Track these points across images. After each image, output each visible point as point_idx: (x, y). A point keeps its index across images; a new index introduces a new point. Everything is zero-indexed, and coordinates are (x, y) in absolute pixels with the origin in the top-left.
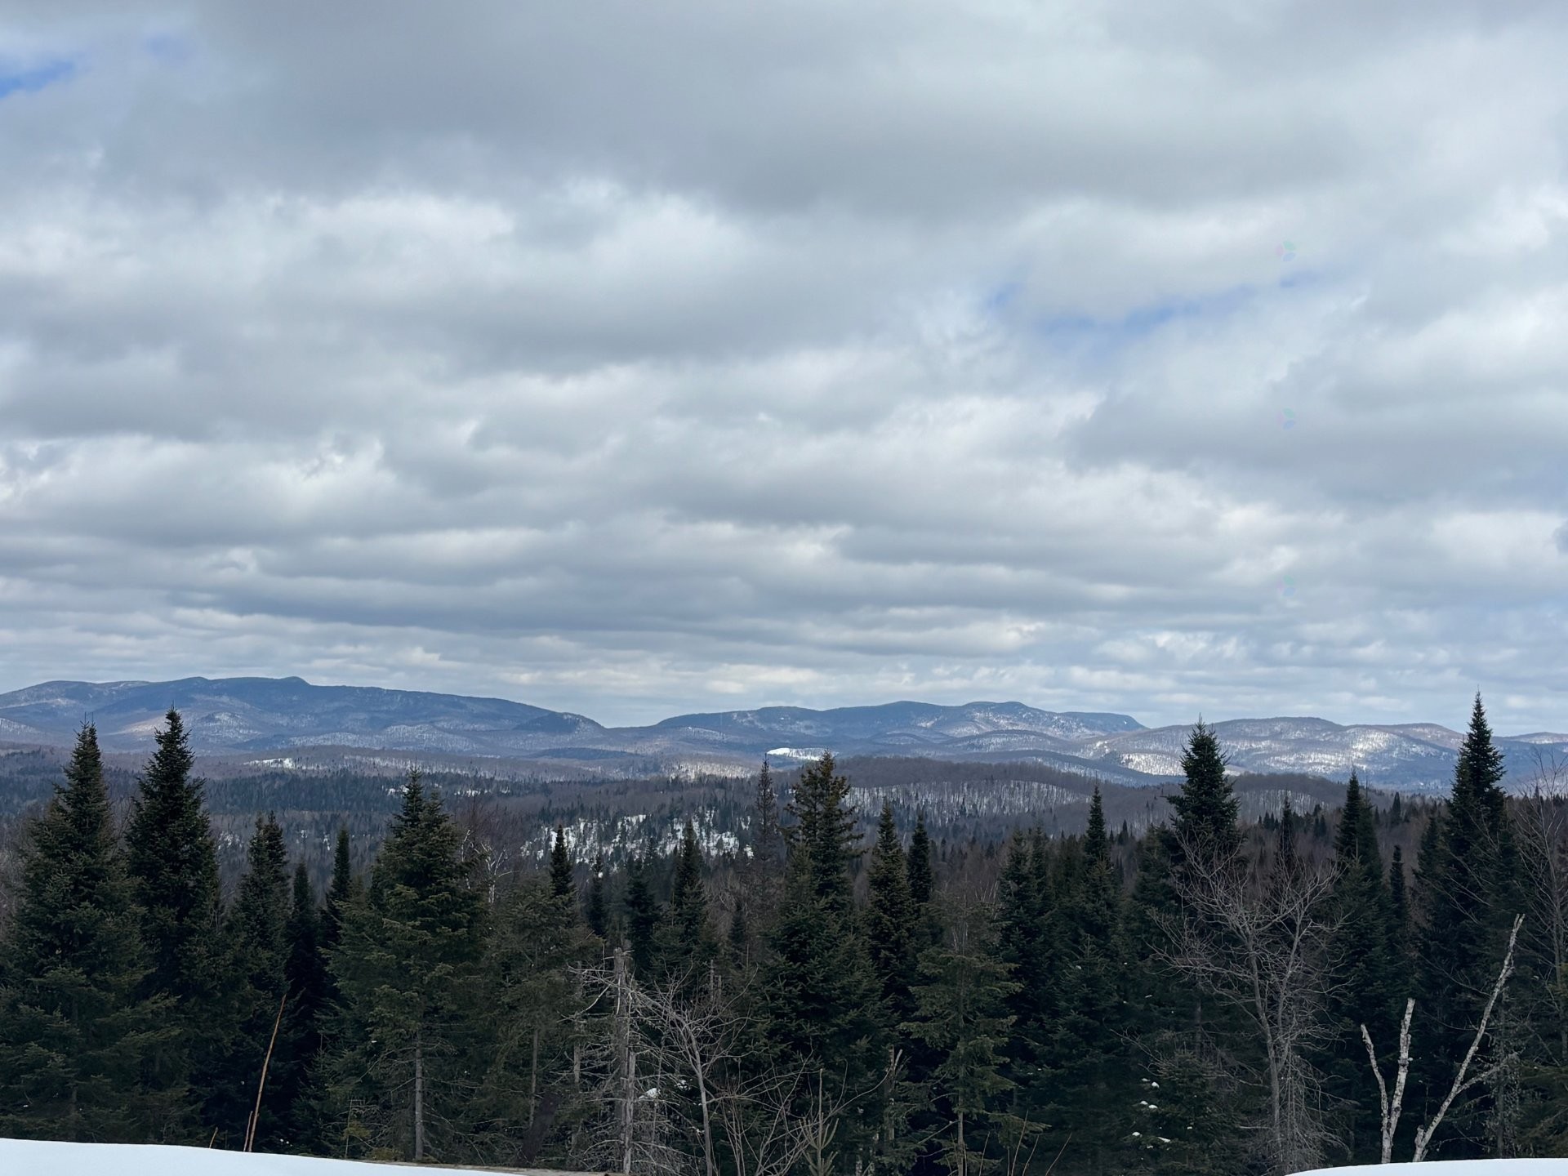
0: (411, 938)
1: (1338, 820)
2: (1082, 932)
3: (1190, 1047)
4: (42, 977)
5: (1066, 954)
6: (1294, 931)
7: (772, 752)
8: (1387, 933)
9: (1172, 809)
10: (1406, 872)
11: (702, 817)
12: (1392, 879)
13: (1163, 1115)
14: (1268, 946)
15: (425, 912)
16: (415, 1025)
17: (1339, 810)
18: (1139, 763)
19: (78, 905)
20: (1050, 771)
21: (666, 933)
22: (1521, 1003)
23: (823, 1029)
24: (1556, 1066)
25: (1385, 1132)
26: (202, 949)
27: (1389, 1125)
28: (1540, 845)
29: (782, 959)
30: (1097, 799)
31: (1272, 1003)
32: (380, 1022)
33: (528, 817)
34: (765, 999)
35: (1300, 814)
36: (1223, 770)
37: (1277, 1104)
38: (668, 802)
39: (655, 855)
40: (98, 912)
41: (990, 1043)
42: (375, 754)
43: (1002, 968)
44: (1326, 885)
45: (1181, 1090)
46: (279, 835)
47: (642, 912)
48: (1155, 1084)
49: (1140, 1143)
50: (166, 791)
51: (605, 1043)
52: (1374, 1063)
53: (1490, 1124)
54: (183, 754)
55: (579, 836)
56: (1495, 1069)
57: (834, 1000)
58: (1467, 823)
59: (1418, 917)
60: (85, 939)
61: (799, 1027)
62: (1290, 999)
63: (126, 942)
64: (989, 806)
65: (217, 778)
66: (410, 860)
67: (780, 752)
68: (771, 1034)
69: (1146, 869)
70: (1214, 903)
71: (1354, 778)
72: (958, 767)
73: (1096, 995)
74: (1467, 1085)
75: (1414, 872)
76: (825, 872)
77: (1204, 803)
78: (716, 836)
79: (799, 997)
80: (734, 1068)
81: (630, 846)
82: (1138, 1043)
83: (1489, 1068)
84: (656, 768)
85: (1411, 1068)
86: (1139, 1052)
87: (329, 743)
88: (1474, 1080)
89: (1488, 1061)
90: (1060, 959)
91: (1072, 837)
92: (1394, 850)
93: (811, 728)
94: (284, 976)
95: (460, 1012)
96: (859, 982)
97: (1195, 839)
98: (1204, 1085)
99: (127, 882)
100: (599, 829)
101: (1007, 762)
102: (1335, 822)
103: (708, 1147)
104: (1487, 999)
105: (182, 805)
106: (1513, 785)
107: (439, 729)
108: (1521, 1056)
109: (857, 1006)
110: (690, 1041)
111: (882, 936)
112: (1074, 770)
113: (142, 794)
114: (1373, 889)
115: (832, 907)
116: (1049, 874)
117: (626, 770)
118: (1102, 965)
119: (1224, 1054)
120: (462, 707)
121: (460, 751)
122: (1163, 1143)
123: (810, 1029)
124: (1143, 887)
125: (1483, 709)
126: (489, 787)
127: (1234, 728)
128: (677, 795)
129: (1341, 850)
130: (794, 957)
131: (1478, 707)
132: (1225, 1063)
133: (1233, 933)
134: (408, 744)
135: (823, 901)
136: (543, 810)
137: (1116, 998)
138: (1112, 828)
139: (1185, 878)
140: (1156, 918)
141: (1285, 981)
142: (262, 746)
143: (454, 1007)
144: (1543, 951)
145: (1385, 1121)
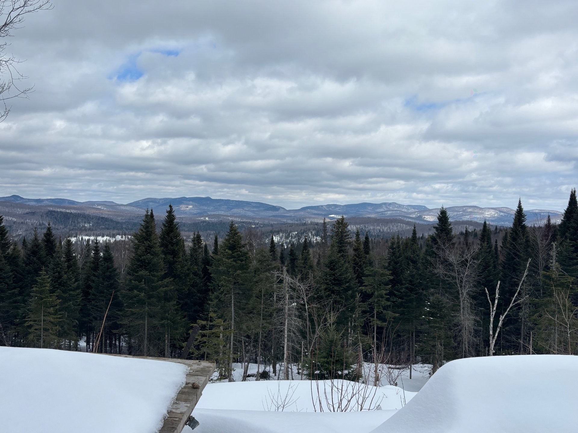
0: (230, 264)
1: (480, 233)
2: (410, 262)
3: (439, 293)
4: (138, 273)
5: (406, 269)
6: (467, 262)
7: (330, 216)
8: (493, 263)
9: (435, 230)
10: (498, 246)
11: (312, 233)
12: (495, 248)
13: (431, 311)
14: (460, 267)
15: (234, 257)
16: (231, 286)
17: (481, 230)
18: (427, 218)
19: (147, 255)
20: (403, 220)
21: (300, 262)
22: (529, 282)
23: (339, 288)
24: (539, 299)
25: (491, 317)
26: (179, 266)
27: (492, 314)
28: (536, 239)
29: (328, 270)
30: (415, 228)
31: (461, 282)
32: (222, 286)
33: (268, 232)
34: (324, 280)
35: (470, 231)
36: (449, 219)
37: (462, 309)
38: (303, 229)
39: (300, 242)
40: (152, 257)
41: (384, 292)
42: (228, 216)
43: (388, 272)
44: (477, 250)
45: (436, 305)
46: (200, 237)
47: (293, 257)
48: (429, 303)
49: (424, 319)
50: (169, 225)
51: (281, 291)
52: (489, 298)
53: (520, 314)
54: (173, 216)
55: (280, 237)
56: (522, 300)
57: (342, 281)
58: (517, 234)
59: (502, 258)
60: (149, 263)
61: (333, 288)
62: (466, 281)
63: (160, 264)
64: (387, 230)
65: (189, 222)
66: (229, 243)
67: (332, 216)
68: (326, 289)
69: (427, 246)
70: (446, 255)
71: (485, 221)
72: (379, 219)
73: (413, 280)
74: (514, 304)
75: (501, 246)
76: (340, 247)
77: (443, 228)
78: (315, 237)
79: (333, 280)
80: (314, 298)
81: (293, 240)
82: (425, 293)
83: (520, 299)
84: (300, 220)
85: (499, 299)
86: (425, 295)
87: (217, 214)
88: (516, 303)
89: (520, 297)
90: (404, 270)
91: (409, 238)
92: (495, 241)
93: (340, 209)
94: (201, 273)
95: (243, 283)
96: (349, 276)
97: (441, 238)
98: (442, 304)
99: (159, 249)
100: (285, 236)
101: (392, 218)
102: (479, 234)
103: (308, 318)
104: (520, 280)
105: (173, 229)
106: (528, 223)
107: (245, 210)
108: (529, 296)
109: (348, 282)
110: (303, 291)
111: (356, 264)
112: (409, 220)
113: (163, 226)
114: (490, 251)
115: (342, 256)
116: (401, 247)
117: (292, 220)
118: (415, 271)
119: (448, 295)
120: (251, 204)
121: (250, 216)
122: (431, 319)
123: (336, 288)
124: (426, 251)
125: (521, 202)
126: (257, 225)
127: (452, 209)
128: (305, 227)
129: (481, 241)
130: (331, 269)
131: (520, 202)
132: (448, 297)
133: (451, 263)
134: (237, 214)
135: (339, 255)
136: (271, 231)
137: (419, 280)
138: (419, 235)
139: (438, 248)
140: (430, 259)
141: (465, 276)
142: (201, 214)
143: (242, 282)
144: (536, 268)
145: (491, 313)
